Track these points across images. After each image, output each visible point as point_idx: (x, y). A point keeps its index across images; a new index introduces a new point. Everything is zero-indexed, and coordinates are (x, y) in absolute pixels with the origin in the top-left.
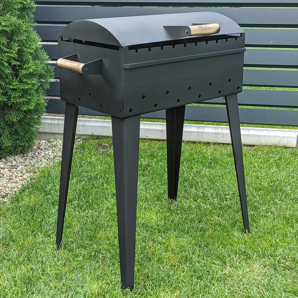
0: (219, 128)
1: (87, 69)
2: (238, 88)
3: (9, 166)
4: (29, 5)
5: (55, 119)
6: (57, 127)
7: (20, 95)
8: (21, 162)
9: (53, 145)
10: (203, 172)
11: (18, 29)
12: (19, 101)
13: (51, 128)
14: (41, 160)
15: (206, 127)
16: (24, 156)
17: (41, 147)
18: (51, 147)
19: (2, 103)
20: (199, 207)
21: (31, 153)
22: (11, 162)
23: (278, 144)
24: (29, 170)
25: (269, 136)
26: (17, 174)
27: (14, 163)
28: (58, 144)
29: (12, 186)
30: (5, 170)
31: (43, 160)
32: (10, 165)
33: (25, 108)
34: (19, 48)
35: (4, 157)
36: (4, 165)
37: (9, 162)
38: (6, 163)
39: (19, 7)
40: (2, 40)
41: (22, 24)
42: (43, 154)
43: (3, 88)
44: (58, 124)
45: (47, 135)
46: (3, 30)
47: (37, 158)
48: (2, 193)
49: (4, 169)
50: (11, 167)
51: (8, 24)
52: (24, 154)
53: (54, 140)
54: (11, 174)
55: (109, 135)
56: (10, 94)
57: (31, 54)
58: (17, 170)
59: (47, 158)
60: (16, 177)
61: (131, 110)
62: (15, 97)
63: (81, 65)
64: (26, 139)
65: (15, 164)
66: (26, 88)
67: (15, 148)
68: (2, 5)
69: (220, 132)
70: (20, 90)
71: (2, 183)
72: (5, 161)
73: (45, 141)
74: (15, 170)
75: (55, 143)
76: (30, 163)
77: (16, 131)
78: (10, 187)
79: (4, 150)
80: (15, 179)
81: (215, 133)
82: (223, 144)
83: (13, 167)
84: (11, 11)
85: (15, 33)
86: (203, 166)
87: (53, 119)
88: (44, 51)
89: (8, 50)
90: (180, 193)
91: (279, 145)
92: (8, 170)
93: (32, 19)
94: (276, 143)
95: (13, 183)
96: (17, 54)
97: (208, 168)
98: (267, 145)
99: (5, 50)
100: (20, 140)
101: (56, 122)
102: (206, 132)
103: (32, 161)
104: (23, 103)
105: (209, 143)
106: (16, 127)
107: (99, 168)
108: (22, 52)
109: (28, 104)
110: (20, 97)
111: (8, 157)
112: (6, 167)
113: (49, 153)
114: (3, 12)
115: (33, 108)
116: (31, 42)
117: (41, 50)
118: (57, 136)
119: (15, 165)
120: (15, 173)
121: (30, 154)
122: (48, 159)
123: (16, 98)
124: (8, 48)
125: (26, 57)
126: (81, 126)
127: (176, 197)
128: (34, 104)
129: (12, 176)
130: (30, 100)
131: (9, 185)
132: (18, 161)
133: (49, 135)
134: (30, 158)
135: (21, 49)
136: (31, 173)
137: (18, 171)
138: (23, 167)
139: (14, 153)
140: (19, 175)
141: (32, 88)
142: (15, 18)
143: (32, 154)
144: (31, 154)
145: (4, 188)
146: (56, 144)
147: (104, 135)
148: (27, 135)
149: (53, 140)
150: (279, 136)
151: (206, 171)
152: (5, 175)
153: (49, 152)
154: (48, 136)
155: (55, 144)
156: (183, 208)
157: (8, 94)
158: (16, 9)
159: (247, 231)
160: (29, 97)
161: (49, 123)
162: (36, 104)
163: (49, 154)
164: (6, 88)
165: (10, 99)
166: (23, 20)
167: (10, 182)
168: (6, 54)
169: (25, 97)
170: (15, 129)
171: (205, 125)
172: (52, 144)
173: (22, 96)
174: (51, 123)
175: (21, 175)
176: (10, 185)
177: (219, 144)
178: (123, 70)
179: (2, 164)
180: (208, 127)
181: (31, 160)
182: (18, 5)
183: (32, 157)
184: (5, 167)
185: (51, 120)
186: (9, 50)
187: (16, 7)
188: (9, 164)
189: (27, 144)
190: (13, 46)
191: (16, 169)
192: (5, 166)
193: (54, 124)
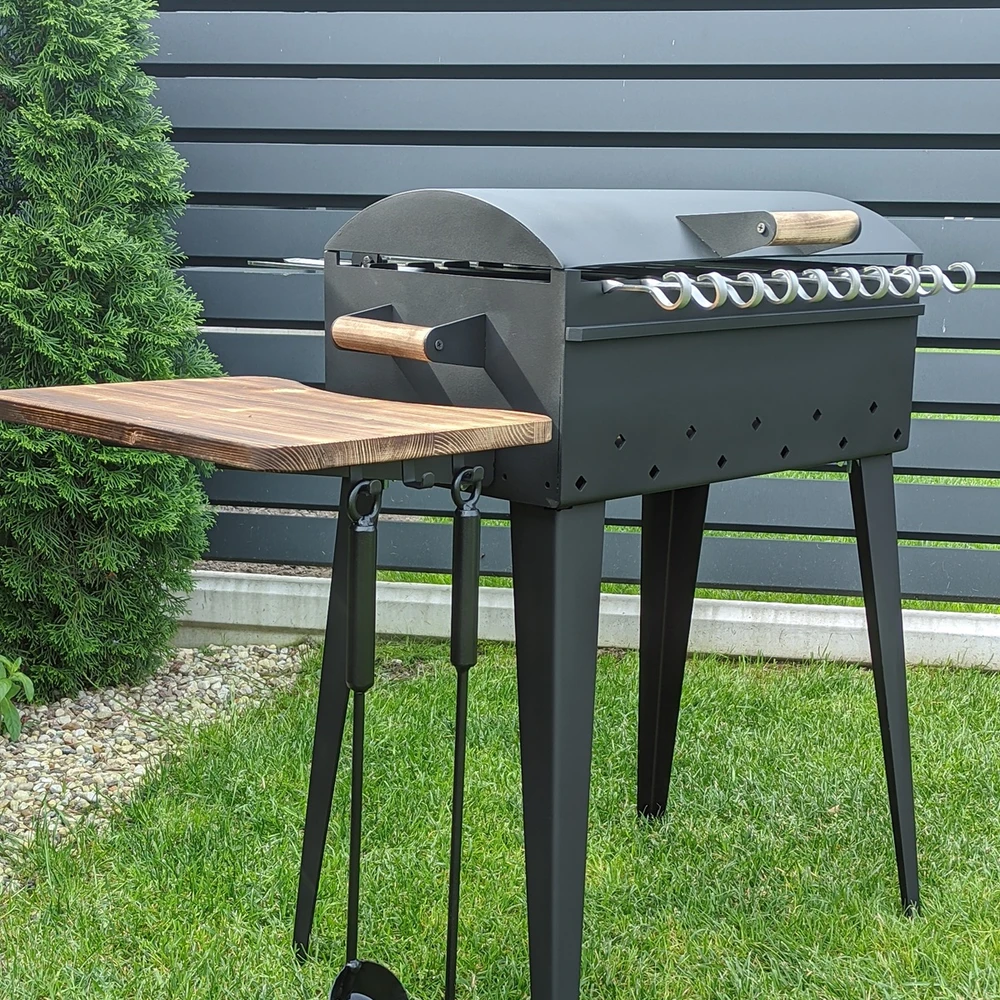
0: (765, 609)
1: (439, 345)
2: (897, 434)
3: (89, 719)
4: (164, 194)
5: (227, 579)
6: (231, 606)
7: (133, 486)
8: (126, 710)
9: (219, 663)
10: (733, 740)
11: (128, 270)
12: (130, 504)
13: (212, 608)
14: (190, 707)
15: (725, 605)
16: (134, 692)
17: (184, 669)
18: (216, 666)
19: (71, 511)
20: (746, 839)
21: (154, 683)
22: (92, 710)
23: (960, 661)
24: (155, 734)
25: (932, 636)
26: (117, 746)
27: (105, 711)
28: (236, 659)
29: (107, 779)
30: (77, 733)
31: (197, 705)
32: (92, 716)
33: (146, 529)
34: (132, 331)
35: (70, 692)
36: (72, 719)
37: (88, 708)
38: (76, 713)
39: (133, 197)
40: (79, 304)
41: (141, 253)
42: (193, 687)
43: (78, 461)
44: (236, 595)
45: (198, 631)
46: (81, 268)
47: (174, 697)
48: (78, 799)
49: (71, 729)
50: (94, 723)
51: (99, 250)
52: (131, 685)
53: (221, 648)
54: (99, 744)
55: (404, 633)
56: (100, 481)
57: (168, 350)
58: (116, 732)
59: (207, 698)
60: (115, 753)
61: (581, 482)
62: (114, 493)
63: (420, 335)
64: (141, 633)
65: (107, 715)
66: (153, 461)
67: (105, 664)
68: (80, 191)
69: (771, 622)
70: (132, 468)
71: (75, 770)
72: (74, 705)
73: (191, 651)
74: (108, 732)
75: (226, 655)
76: (155, 712)
77: (110, 607)
78: (102, 782)
79: (72, 668)
80: (113, 761)
81: (753, 625)
82: (780, 660)
83: (100, 723)
84: (109, 210)
85: (118, 284)
86: (731, 723)
87: (218, 579)
88: (204, 348)
89: (96, 337)
90: (676, 798)
91: (963, 666)
92: (88, 733)
93: (171, 241)
94: (953, 657)
95: (110, 772)
96: (126, 353)
97: (748, 729)
98: (925, 662)
99: (86, 335)
100: (122, 639)
101: (230, 588)
102: (724, 623)
103: (160, 708)
104: (140, 514)
105: (734, 659)
106: (110, 593)
107: (390, 725)
108: (139, 346)
109: (155, 518)
110: (131, 492)
111: (82, 694)
112: (80, 724)
113: (212, 684)
114: (81, 213)
115: (172, 528)
116: (168, 315)
117: (197, 346)
118: (230, 634)
119: (108, 718)
120: (112, 742)
121: (152, 687)
122: (211, 704)
123: (118, 496)
124: (96, 330)
125: (154, 361)
126: (313, 602)
127: (664, 808)
128: (174, 517)
129: (102, 749)
130: (161, 502)
131: (98, 776)
132: (117, 706)
133: (206, 631)
134: (154, 698)
135: (137, 338)
136: (163, 741)
137: (119, 735)
138: (134, 724)
139: (102, 682)
140: (125, 749)
141: (169, 466)
142: (122, 233)
143: (159, 687)
144: (156, 687)
145: (84, 784)
146: (229, 661)
147: (389, 632)
148: (147, 622)
149: (218, 648)
150: (962, 636)
151: (741, 737)
152: (80, 748)
153: (213, 681)
154: (201, 636)
155: (226, 660)
156: (689, 842)
157: (93, 482)
158: (124, 205)
159: (914, 909)
160: (161, 494)
161: (205, 592)
162: (181, 516)
163: (214, 687)
164: (85, 462)
165: (98, 496)
166: (144, 242)
167: (99, 769)
168: (90, 351)
169: (147, 491)
170: (108, 602)
171: (720, 599)
172: (217, 661)
173: (138, 490)
174: (213, 593)
175: (132, 747)
176: (103, 776)
177: (768, 660)
178: (564, 346)
179: (64, 715)
180: (730, 606)
181: (158, 704)
182: (132, 190)
183: (161, 697)
184: (74, 724)
185: (213, 583)
186: (101, 338)
187: (125, 196)
188: (88, 713)
189: (143, 650)
190: (111, 325)
191: (113, 729)
192: (74, 721)
193: (224, 593)
